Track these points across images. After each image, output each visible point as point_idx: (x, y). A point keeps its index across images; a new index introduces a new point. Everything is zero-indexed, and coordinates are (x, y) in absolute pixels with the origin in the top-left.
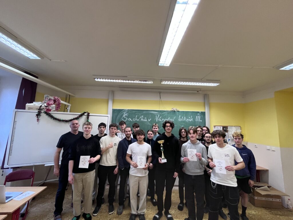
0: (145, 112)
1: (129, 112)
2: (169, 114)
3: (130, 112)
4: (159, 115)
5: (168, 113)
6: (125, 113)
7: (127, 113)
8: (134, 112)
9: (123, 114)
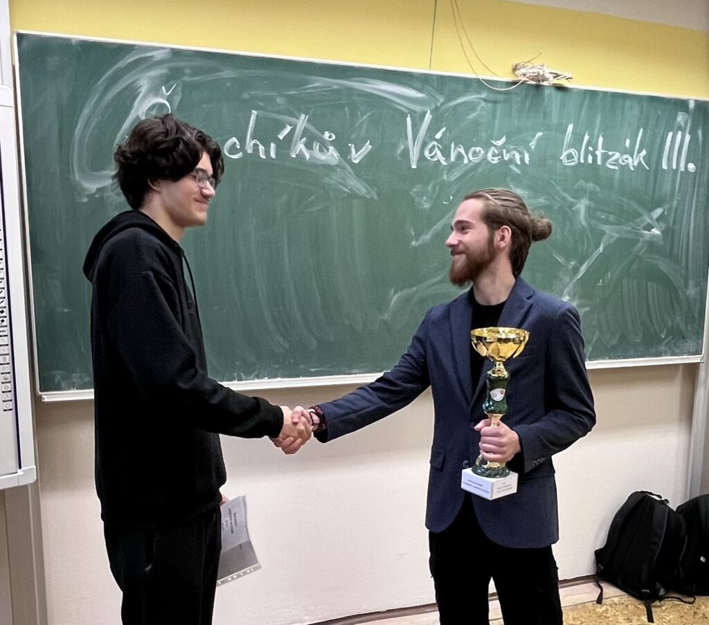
0: (320, 82)
1: (187, 79)
2: (499, 106)
3: (197, 71)
5: (495, 102)
6: (144, 84)
7: (166, 80)
8: (227, 73)
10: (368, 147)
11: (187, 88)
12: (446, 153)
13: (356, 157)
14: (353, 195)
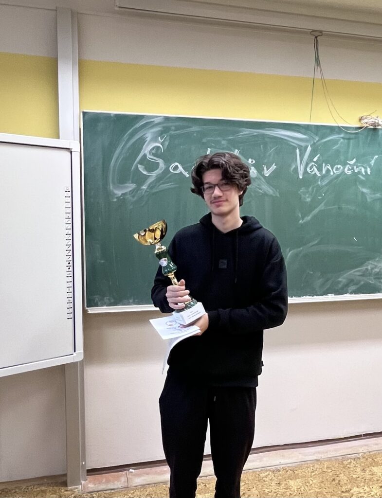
0: (246, 132)
1: (172, 132)
2: (352, 141)
3: (177, 128)
4: (309, 149)
5: (349, 139)
6: (149, 136)
7: (161, 134)
8: (195, 128)
9: (142, 141)
10: (274, 167)
11: (172, 137)
12: (320, 169)
13: (267, 173)
14: (265, 194)
